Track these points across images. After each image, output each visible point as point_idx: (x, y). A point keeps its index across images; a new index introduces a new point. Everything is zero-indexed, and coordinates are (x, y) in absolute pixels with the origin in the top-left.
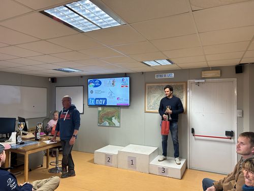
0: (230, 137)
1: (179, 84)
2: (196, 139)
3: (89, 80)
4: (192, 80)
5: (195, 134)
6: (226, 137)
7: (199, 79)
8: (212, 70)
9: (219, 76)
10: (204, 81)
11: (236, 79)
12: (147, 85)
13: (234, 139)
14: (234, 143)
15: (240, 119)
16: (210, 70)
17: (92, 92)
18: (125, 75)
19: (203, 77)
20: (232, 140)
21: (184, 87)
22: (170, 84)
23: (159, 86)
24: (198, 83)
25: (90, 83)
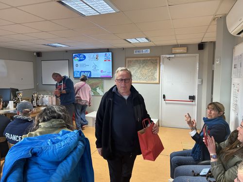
0: (192, 100)
1: (153, 58)
2: (166, 103)
3: (74, 55)
4: (164, 56)
5: (166, 99)
6: (189, 100)
7: (169, 54)
8: (180, 47)
9: (186, 52)
10: (173, 56)
11: (198, 55)
12: (127, 59)
13: (195, 101)
14: (195, 105)
15: (200, 86)
16: (178, 47)
17: (77, 65)
18: (108, 50)
19: (173, 52)
20: (194, 103)
21: (158, 61)
22: (146, 59)
23: (137, 61)
24: (169, 57)
25: (74, 57)
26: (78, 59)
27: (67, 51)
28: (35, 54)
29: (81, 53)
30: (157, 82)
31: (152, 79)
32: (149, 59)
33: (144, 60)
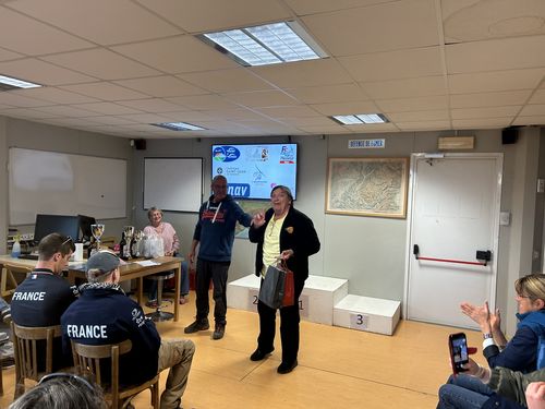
0: (484, 261)
1: (393, 160)
2: (421, 266)
3: (214, 147)
5: (422, 255)
6: (477, 261)
7: (431, 152)
8: (458, 136)
9: (471, 147)
10: (441, 156)
11: (501, 155)
12: (332, 160)
13: (491, 265)
14: (491, 273)
15: (504, 230)
16: (454, 136)
17: (220, 170)
18: (289, 139)
19: (440, 148)
20: (488, 268)
21: (404, 166)
22: (376, 160)
23: (355, 164)
24: (431, 159)
25: (215, 153)
26: (224, 156)
27: (199, 140)
28: (132, 143)
29: (230, 143)
30: (402, 214)
31: (389, 208)
32: (382, 160)
33: (372, 163)
